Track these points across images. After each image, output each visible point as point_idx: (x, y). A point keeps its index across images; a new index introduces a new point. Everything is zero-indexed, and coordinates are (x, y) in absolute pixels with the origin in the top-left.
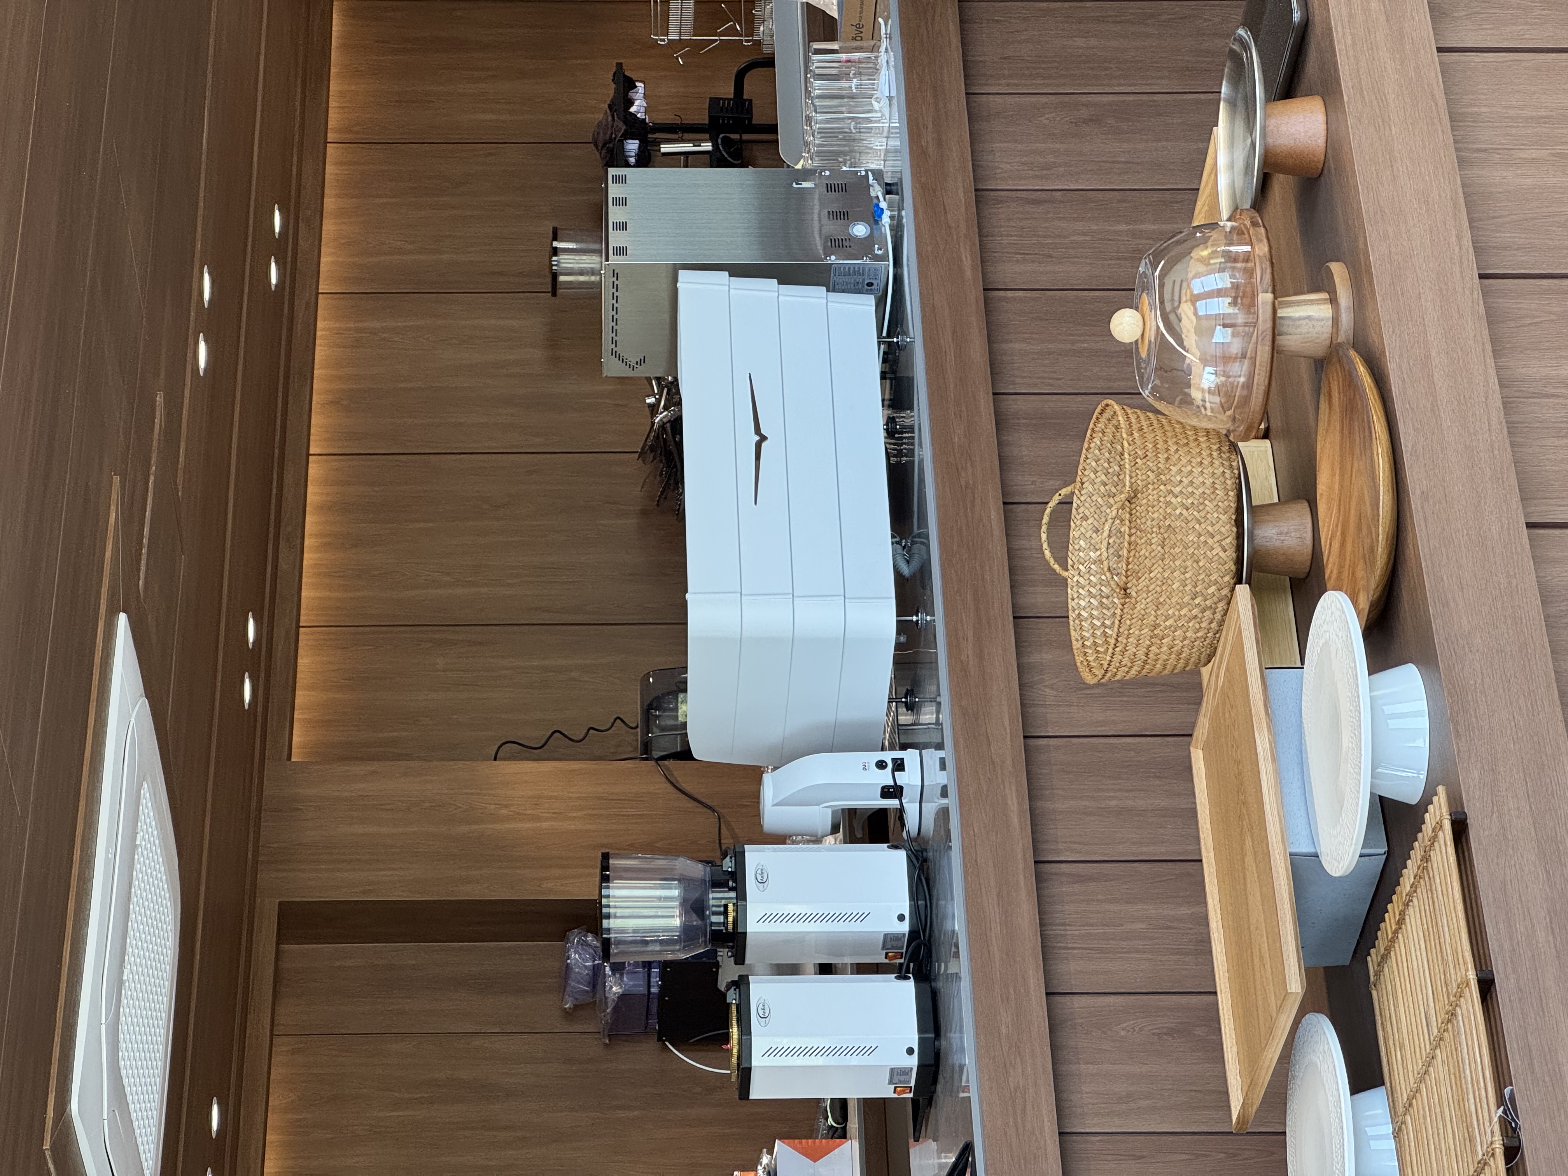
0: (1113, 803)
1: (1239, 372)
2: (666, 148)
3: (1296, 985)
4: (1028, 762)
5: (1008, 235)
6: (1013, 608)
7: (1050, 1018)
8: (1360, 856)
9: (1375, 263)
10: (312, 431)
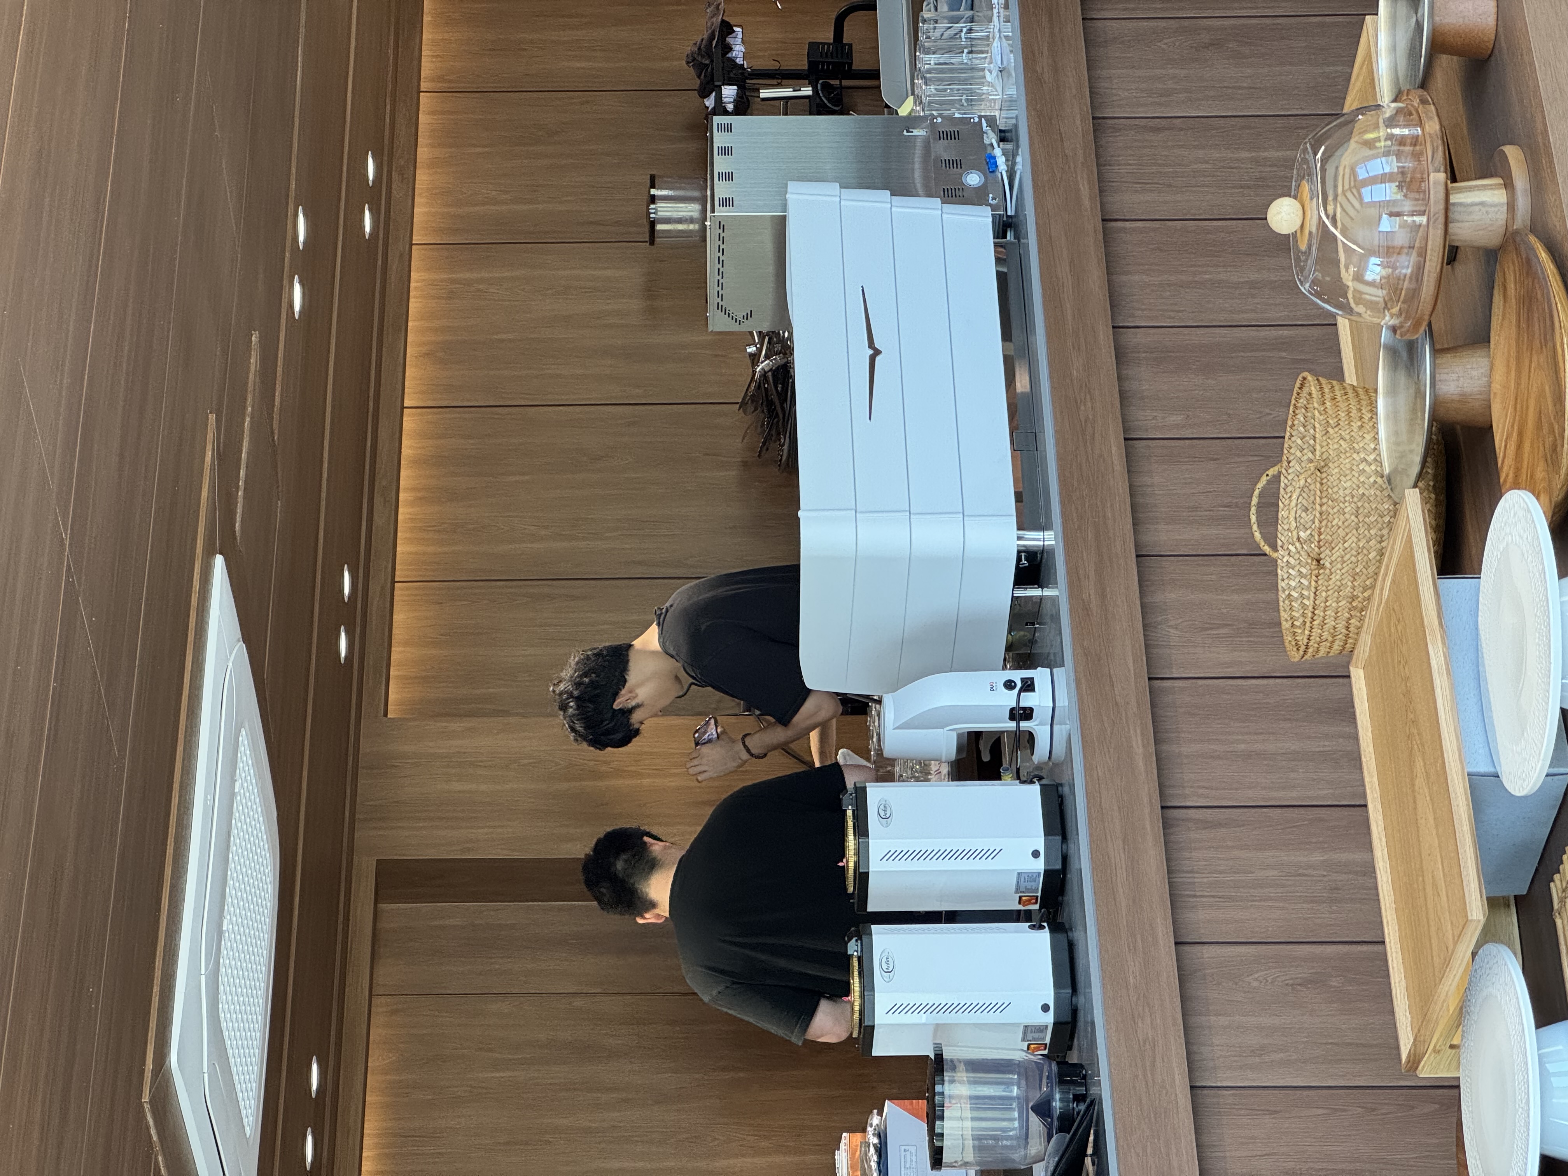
0: (1242, 746)
1: (1406, 266)
2: (765, 93)
3: (1477, 911)
4: (1153, 705)
5: (1125, 165)
6: (1136, 546)
7: (1179, 968)
8: (1547, 775)
9: (1555, 144)
10: (406, 383)
